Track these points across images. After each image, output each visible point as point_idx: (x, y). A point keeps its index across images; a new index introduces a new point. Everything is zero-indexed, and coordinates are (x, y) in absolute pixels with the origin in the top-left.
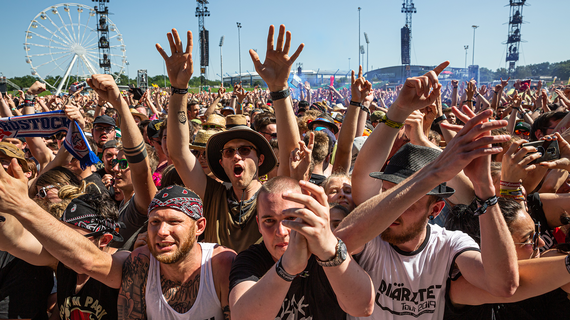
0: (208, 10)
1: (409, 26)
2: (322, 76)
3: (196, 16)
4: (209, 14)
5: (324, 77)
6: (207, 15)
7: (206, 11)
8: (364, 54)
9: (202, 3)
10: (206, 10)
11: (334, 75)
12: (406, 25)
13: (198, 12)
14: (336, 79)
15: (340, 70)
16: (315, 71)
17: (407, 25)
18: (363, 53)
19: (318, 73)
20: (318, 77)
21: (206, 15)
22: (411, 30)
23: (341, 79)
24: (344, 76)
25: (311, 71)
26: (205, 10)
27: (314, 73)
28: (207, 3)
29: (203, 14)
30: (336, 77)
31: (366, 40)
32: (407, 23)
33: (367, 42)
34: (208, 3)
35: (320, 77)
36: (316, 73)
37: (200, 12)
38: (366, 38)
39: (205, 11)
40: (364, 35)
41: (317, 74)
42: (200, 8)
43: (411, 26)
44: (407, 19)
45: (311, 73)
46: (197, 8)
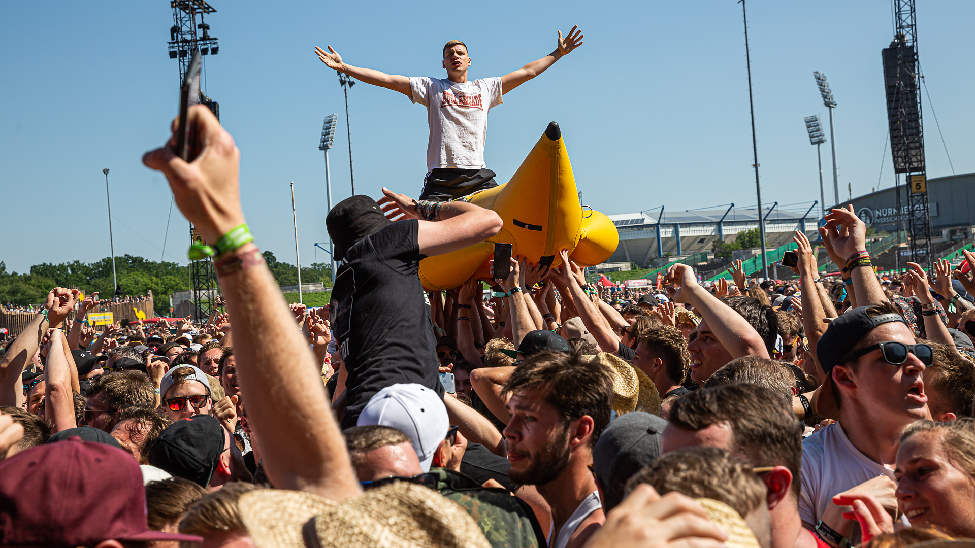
0: (210, 33)
1: (908, 37)
2: (677, 232)
3: (173, 55)
4: (215, 46)
5: (684, 232)
6: (210, 52)
7: (205, 38)
8: (821, 144)
9: (193, 12)
10: (204, 33)
11: (719, 224)
12: (897, 37)
13: (177, 42)
14: (728, 236)
15: (736, 207)
16: (650, 215)
17: (900, 37)
18: (819, 142)
19: (662, 221)
20: (662, 235)
21: (204, 52)
22: (916, 53)
23: (740, 237)
24: (753, 227)
25: (637, 216)
26: (200, 33)
27: (648, 221)
28: (208, 9)
29: (196, 49)
30: (727, 230)
31: (825, 97)
32: (901, 27)
33: (827, 104)
34: (214, 11)
35: (669, 235)
36: (656, 222)
37: (185, 41)
38: (822, 91)
39: (202, 39)
40: (814, 80)
41: (657, 225)
42: (185, 29)
43: (915, 39)
44: (898, 14)
45: (638, 220)
46: (175, 30)
